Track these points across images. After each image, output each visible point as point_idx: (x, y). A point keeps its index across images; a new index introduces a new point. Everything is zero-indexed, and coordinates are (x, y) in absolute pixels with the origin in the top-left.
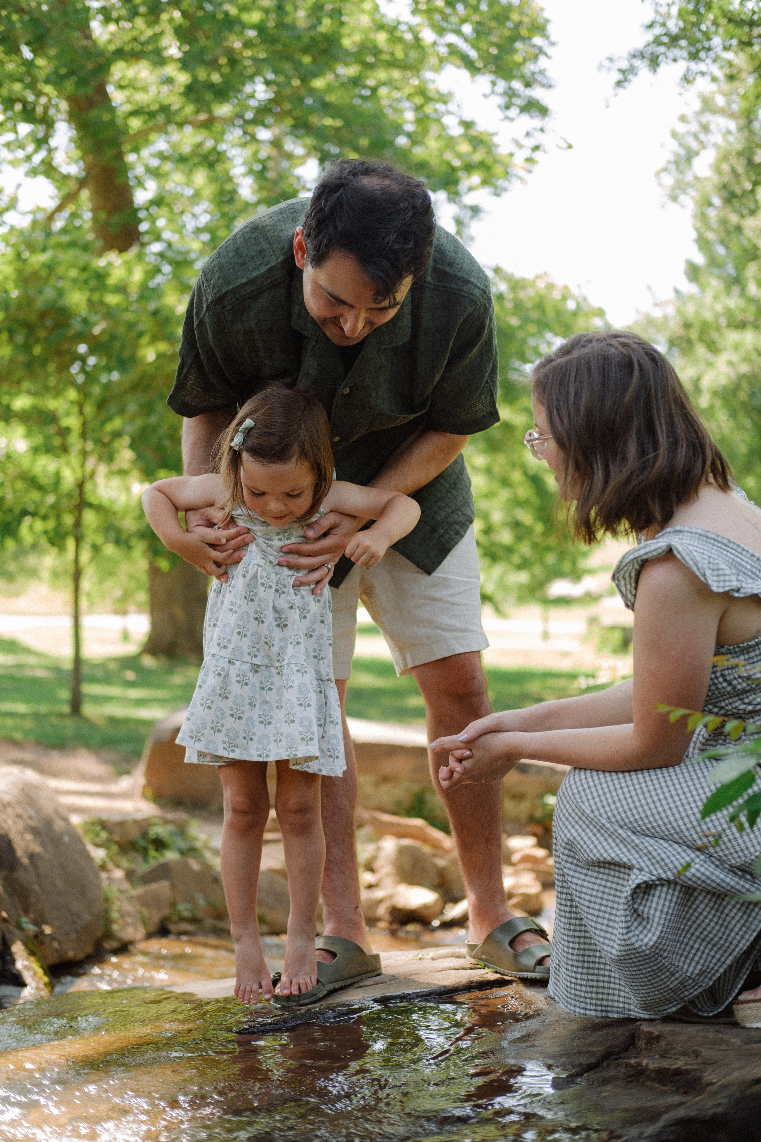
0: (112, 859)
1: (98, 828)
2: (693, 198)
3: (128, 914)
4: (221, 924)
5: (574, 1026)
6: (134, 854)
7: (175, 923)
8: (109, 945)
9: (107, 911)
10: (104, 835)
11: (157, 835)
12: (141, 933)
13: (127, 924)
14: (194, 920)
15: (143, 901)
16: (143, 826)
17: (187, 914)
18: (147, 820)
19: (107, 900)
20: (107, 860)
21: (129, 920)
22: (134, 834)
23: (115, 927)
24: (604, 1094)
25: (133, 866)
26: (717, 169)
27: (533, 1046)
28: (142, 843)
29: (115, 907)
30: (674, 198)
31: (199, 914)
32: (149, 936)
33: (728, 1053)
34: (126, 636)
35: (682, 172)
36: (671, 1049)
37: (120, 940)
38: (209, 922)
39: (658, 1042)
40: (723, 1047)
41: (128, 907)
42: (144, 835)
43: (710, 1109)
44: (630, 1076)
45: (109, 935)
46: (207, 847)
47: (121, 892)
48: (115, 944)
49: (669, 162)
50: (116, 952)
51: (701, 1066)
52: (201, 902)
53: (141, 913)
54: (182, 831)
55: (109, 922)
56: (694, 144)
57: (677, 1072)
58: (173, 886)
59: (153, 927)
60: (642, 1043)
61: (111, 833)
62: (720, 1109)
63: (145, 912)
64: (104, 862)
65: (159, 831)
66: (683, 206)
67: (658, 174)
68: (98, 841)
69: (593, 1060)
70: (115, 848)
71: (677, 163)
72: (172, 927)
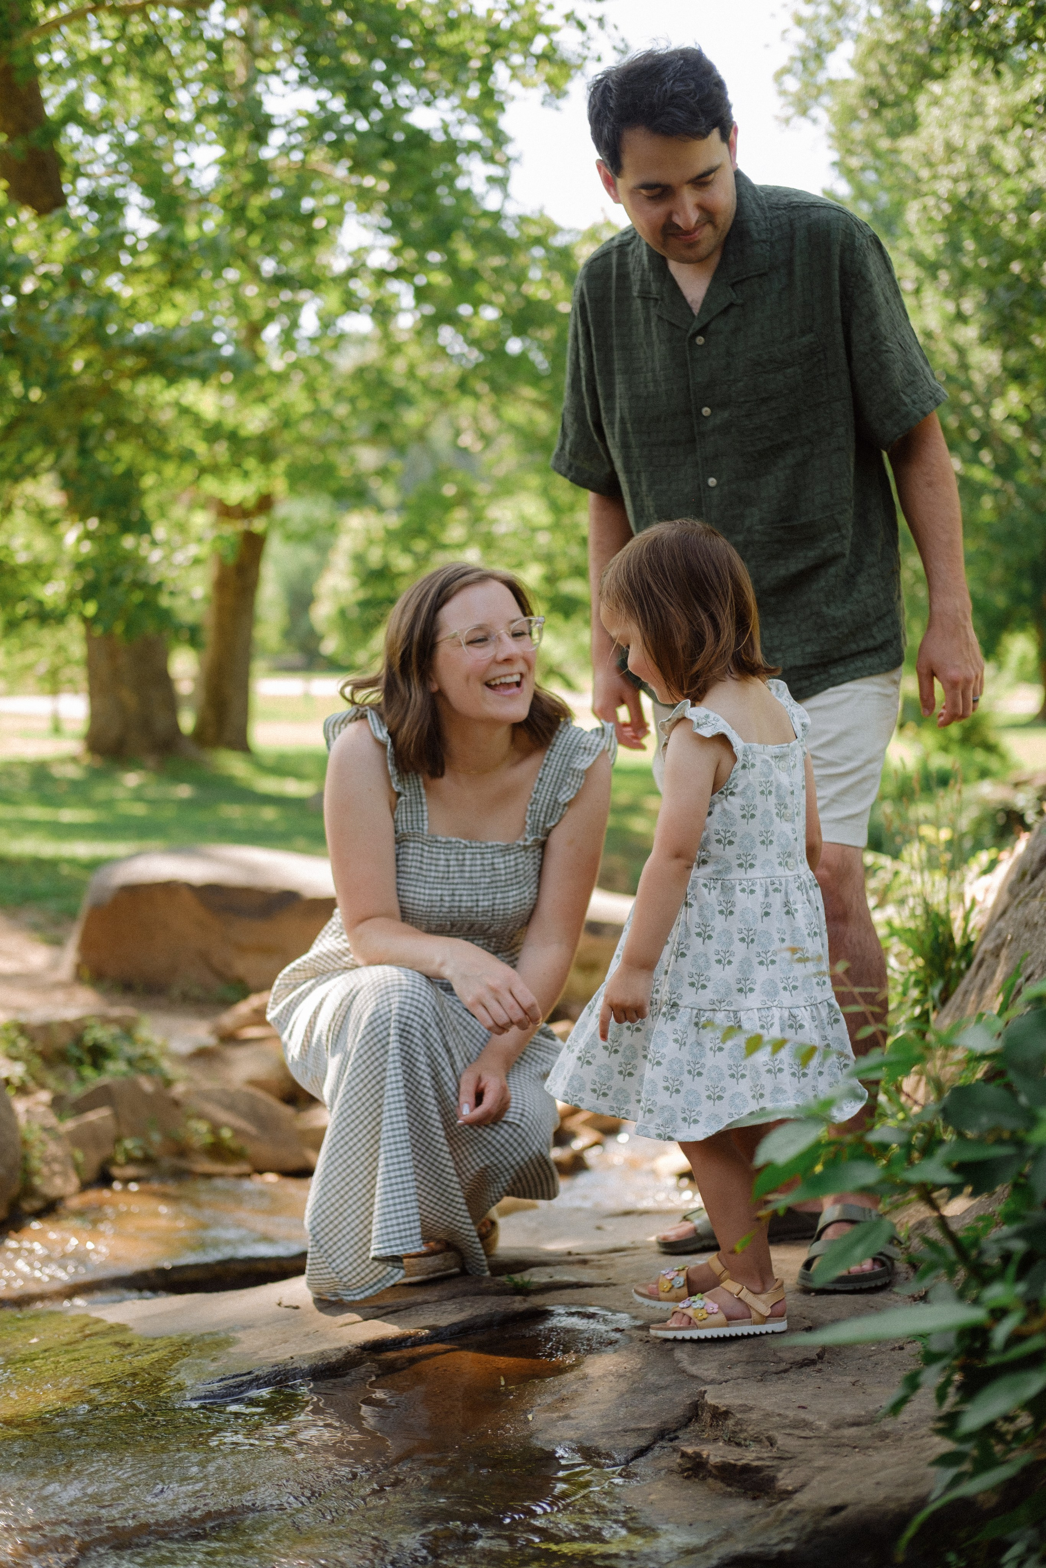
0: (34, 1078)
1: (14, 1034)
2: (827, 110)
3: (55, 1159)
4: (183, 1164)
5: (623, 1386)
6: (63, 1068)
7: (120, 1166)
8: (28, 1205)
9: (25, 1158)
10: (22, 1043)
11: (95, 1039)
12: (74, 1182)
13: (54, 1174)
14: (147, 1160)
15: (76, 1139)
16: (77, 1030)
17: (138, 1154)
18: (80, 1020)
19: (25, 1142)
20: (28, 1079)
21: (57, 1167)
22: (64, 1039)
23: (37, 1181)
24: (652, 1497)
25: (62, 1088)
26: (859, 66)
27: (567, 1417)
28: (75, 1052)
29: (36, 1153)
30: (804, 111)
31: (152, 1152)
32: (85, 1186)
33: (810, 1442)
34: (57, 729)
35: (812, 74)
36: (741, 1431)
37: (45, 1197)
38: (167, 1162)
39: (726, 1419)
40: (807, 1433)
41: (53, 1149)
42: (78, 1040)
43: (776, 1544)
44: (688, 1469)
45: (29, 1191)
46: (165, 1053)
47: (45, 1129)
48: (37, 1204)
49: (793, 59)
50: (38, 1215)
51: (775, 1463)
52: (156, 1137)
53: (73, 1157)
54: (128, 1030)
55: (28, 1173)
56: (826, 35)
57: (746, 1469)
58: (116, 1116)
59: (90, 1174)
60: (706, 1416)
61: (32, 1040)
62: (789, 1547)
63: (79, 1155)
64: (23, 1082)
65: (100, 1034)
66: (815, 121)
67: (779, 76)
68: (14, 1052)
69: (643, 1442)
70: (37, 1062)
71: (804, 62)
72: (116, 1171)
